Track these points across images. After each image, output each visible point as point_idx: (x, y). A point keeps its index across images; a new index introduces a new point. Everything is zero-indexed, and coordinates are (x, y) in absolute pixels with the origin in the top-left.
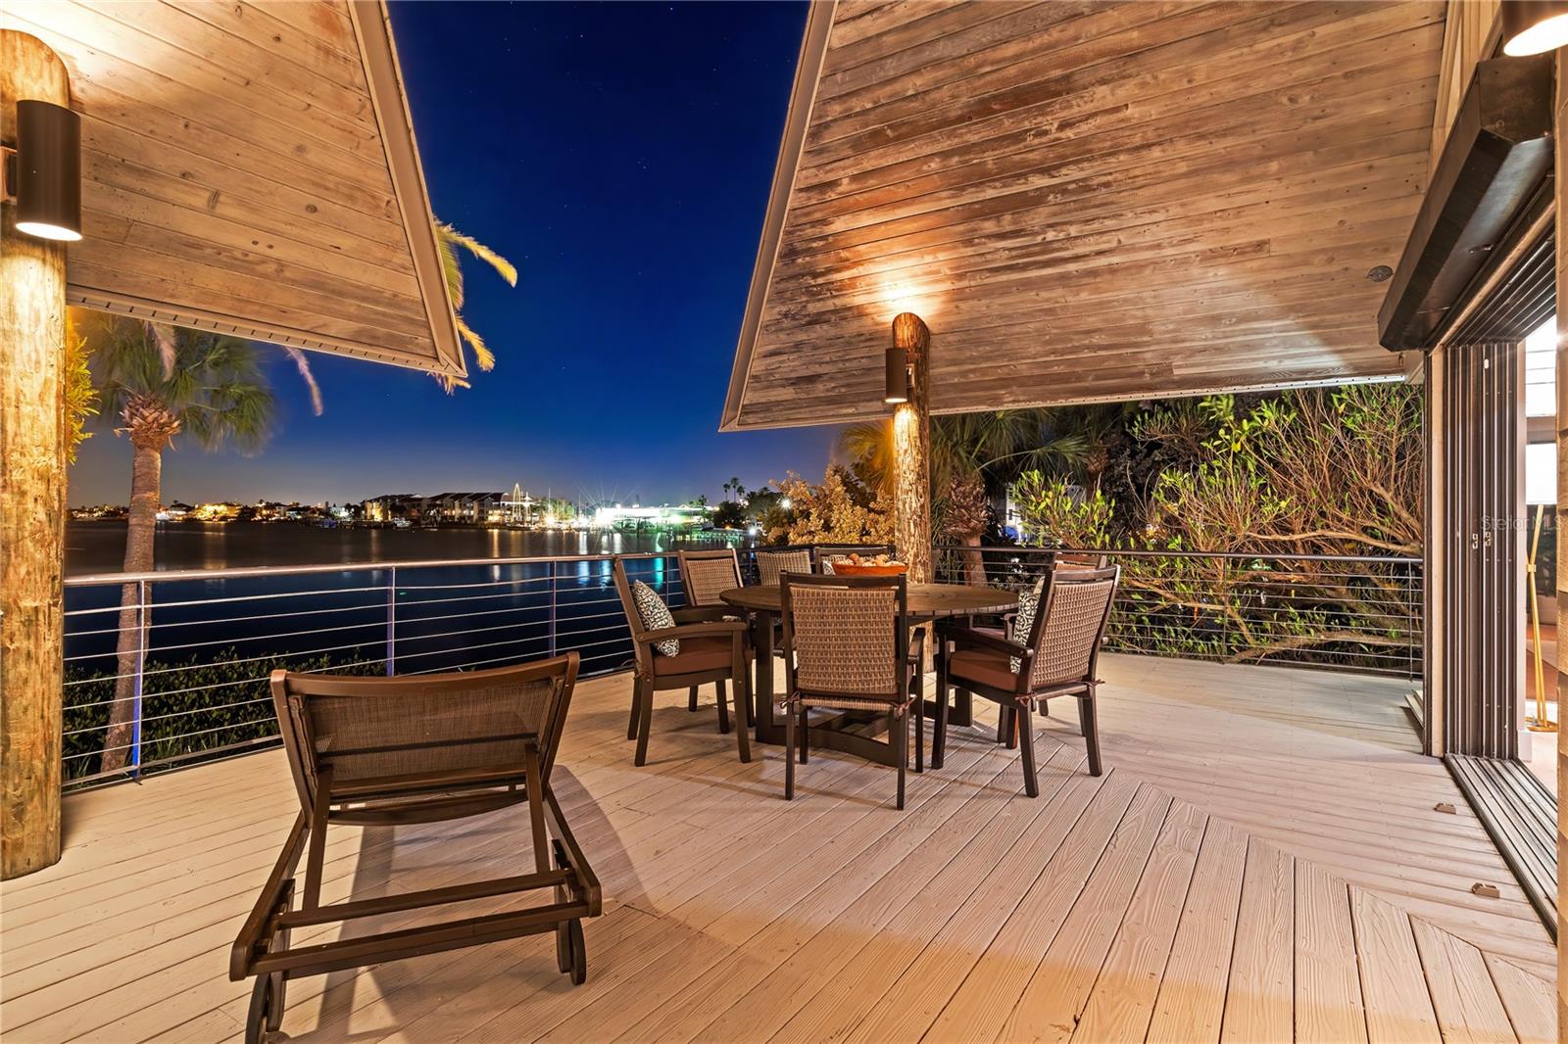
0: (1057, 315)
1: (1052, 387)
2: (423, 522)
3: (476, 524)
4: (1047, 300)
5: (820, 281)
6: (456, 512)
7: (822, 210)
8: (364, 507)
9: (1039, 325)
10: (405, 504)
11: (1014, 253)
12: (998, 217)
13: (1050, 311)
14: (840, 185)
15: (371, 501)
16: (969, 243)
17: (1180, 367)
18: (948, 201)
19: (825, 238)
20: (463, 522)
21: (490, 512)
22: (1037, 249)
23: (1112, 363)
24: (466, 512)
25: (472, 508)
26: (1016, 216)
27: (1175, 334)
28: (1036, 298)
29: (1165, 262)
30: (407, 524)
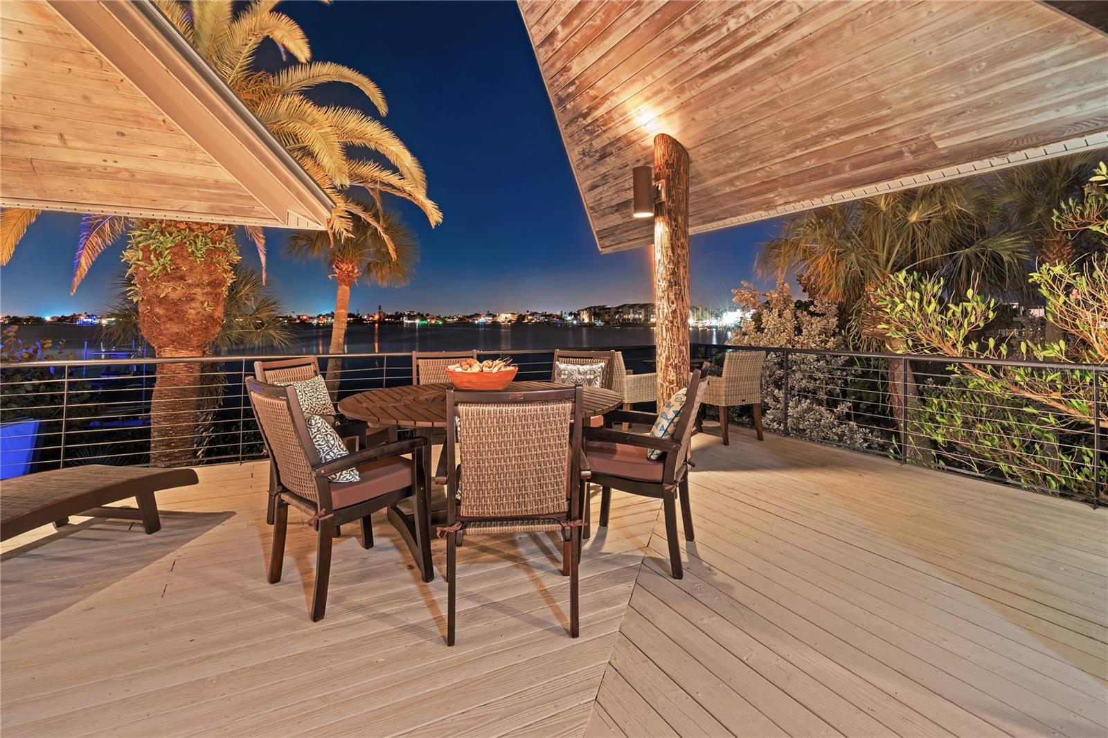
0: (780, 106)
1: (813, 183)
2: (612, 323)
3: (643, 324)
4: (764, 93)
5: (589, 120)
6: (631, 316)
7: (558, 59)
8: (579, 314)
9: (770, 121)
10: (601, 312)
11: (711, 52)
12: (680, 21)
13: (772, 104)
14: (558, 33)
15: (582, 310)
16: (671, 54)
17: (942, 138)
18: (635, 19)
19: (572, 83)
20: (635, 322)
21: (652, 316)
22: (727, 42)
23: (861, 148)
24: (637, 316)
25: (640, 314)
26: (693, 14)
27: (916, 100)
28: (752, 93)
29: (860, 15)
30: (602, 324)
